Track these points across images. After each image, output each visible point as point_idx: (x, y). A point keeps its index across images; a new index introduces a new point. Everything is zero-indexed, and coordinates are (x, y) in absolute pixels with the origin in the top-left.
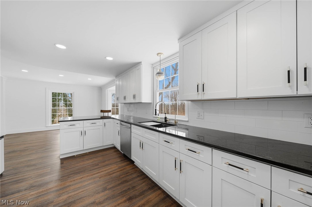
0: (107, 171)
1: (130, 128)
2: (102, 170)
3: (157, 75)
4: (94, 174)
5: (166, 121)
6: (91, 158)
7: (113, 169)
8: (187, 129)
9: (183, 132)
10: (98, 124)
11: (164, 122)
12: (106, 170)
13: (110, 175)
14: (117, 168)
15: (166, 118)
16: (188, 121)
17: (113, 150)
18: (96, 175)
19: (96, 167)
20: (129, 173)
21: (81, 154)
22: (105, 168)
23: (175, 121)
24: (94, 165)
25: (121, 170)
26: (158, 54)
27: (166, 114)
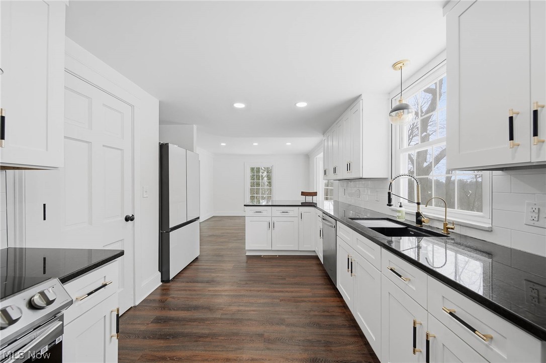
0: (293, 294)
1: (335, 227)
2: (288, 289)
3: (394, 113)
4: (275, 292)
5: (419, 222)
6: (280, 266)
7: (304, 294)
8: (489, 254)
9: (477, 259)
10: (291, 214)
11: (415, 225)
12: (292, 292)
13: (296, 302)
14: (310, 294)
15: (418, 215)
16: (490, 230)
17: (314, 262)
18: (277, 293)
19: (281, 282)
20: (328, 312)
21: (269, 256)
22: (292, 288)
23: (445, 224)
24: (280, 277)
25: (315, 302)
26: (394, 66)
27: (421, 206)
